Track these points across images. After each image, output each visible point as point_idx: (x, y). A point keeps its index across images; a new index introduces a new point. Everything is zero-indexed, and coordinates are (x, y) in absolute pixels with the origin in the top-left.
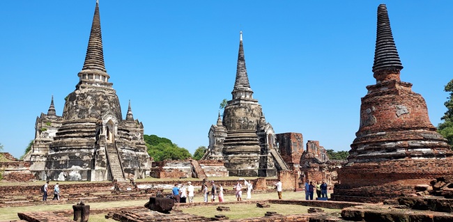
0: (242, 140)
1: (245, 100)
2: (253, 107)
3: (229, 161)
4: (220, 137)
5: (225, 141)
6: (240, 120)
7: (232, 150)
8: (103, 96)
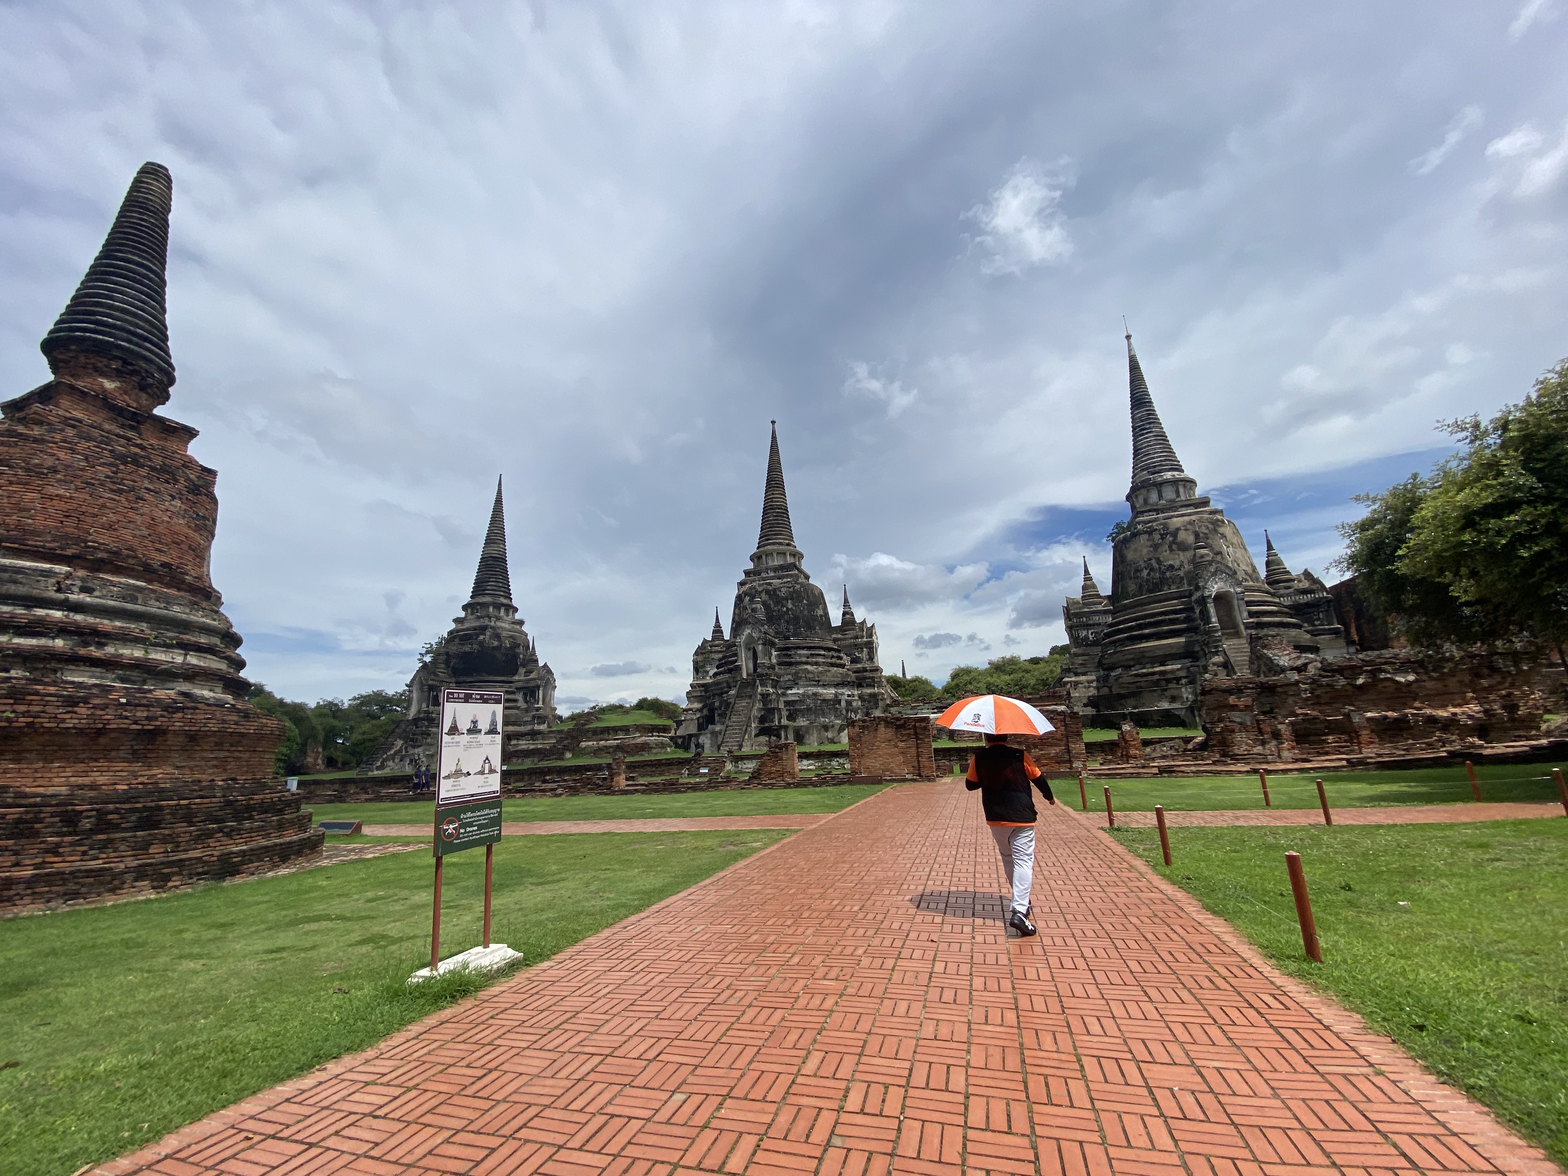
0: (1140, 627)
1: (1157, 511)
2: (1177, 522)
3: (1110, 688)
4: (1088, 626)
5: (1108, 635)
6: (1137, 571)
7: (1114, 659)
8: (767, 592)
